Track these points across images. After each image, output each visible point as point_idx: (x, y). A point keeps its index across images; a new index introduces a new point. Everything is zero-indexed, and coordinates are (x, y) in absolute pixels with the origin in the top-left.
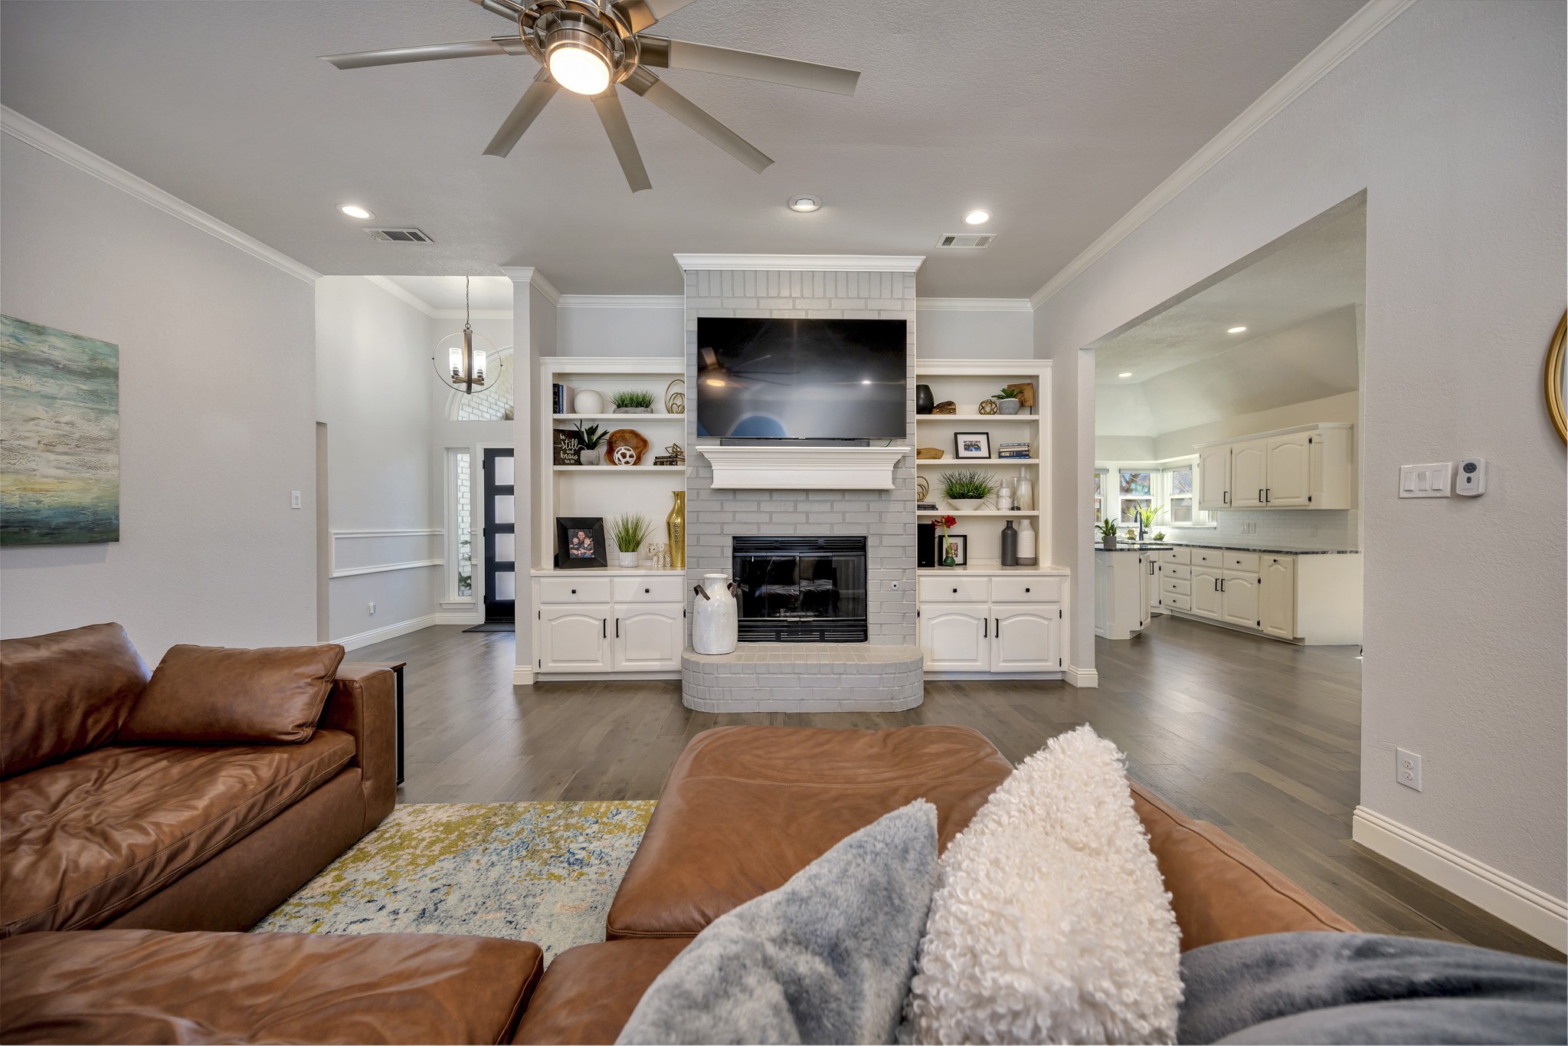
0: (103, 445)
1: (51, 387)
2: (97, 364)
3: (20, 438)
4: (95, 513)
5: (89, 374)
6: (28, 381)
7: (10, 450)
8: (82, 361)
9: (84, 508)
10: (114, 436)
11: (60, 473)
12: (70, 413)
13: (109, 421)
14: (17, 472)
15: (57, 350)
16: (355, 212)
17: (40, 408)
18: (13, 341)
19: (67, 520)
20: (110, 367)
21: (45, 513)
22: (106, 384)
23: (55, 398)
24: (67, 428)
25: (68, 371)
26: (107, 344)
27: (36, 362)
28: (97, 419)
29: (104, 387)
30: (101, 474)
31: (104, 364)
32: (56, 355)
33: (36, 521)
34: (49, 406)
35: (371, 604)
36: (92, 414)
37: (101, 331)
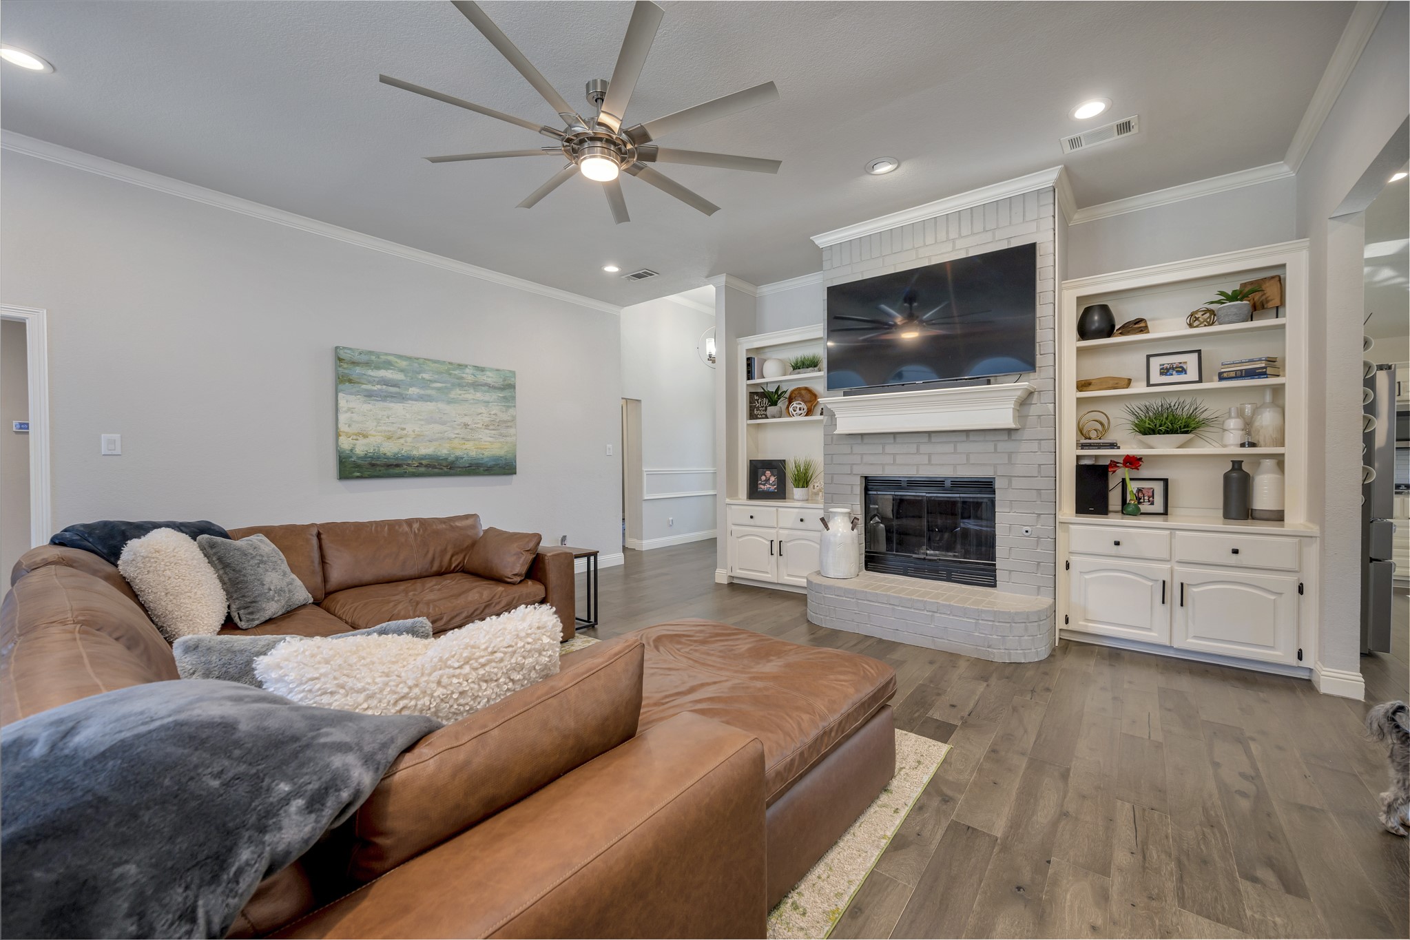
0: (509, 424)
1: (487, 397)
2: (506, 382)
3: (476, 423)
4: (506, 459)
5: (502, 389)
6: (479, 395)
7: (471, 429)
8: (500, 382)
9: (501, 457)
10: (514, 419)
11: (491, 439)
12: (495, 409)
13: (511, 411)
14: (474, 440)
15: (489, 378)
16: (611, 269)
17: (483, 408)
18: (473, 376)
19: (494, 463)
20: (512, 383)
21: (486, 460)
22: (510, 392)
23: (489, 402)
24: (494, 416)
25: (494, 388)
26: (510, 371)
27: (481, 385)
28: (506, 411)
29: (510, 394)
30: (508, 439)
31: (509, 382)
32: (489, 381)
33: (482, 464)
34: (487, 406)
35: (671, 519)
36: (504, 409)
37: (506, 365)
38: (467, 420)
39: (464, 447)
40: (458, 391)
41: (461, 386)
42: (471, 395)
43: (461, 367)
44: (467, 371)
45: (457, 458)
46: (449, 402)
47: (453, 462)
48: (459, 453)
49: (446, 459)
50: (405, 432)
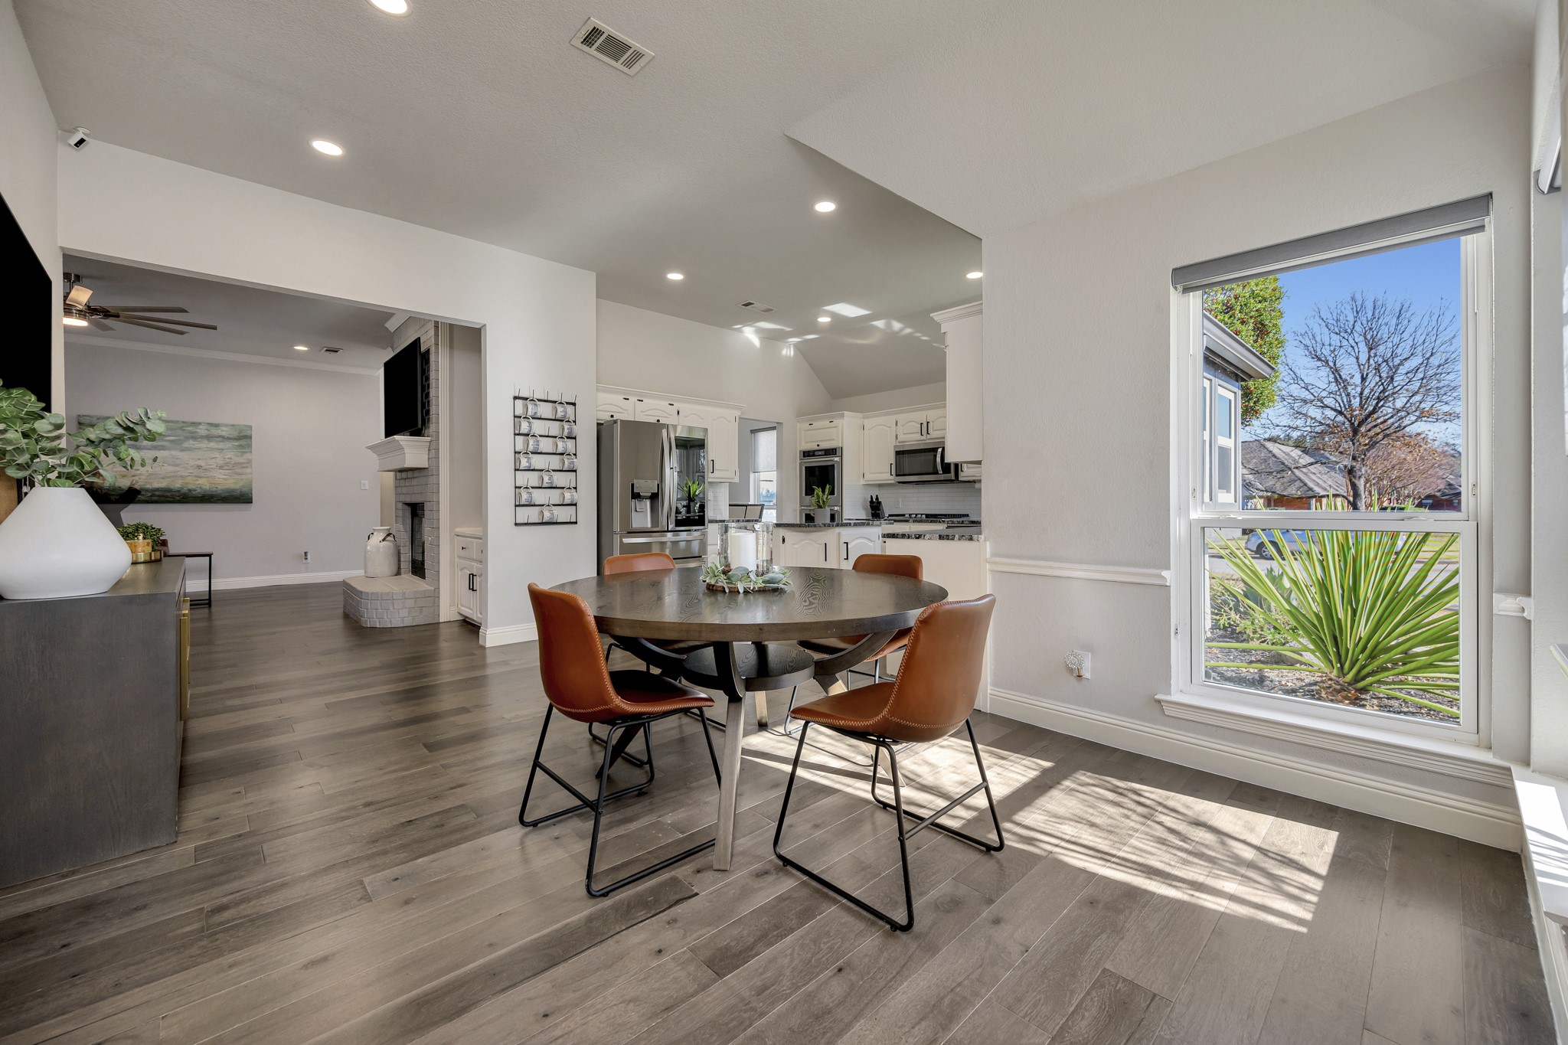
0: (245, 465)
1: (221, 445)
2: (242, 434)
3: (209, 465)
4: (241, 492)
5: (239, 438)
6: (212, 445)
7: (205, 469)
8: (235, 434)
9: (236, 490)
10: (250, 461)
11: (225, 476)
12: (230, 455)
13: (248, 456)
14: (208, 477)
15: (224, 431)
16: (301, 348)
17: (217, 454)
18: (207, 430)
19: (228, 494)
20: (248, 434)
21: (219, 492)
22: (246, 441)
23: (223, 449)
24: (229, 460)
25: (229, 439)
26: (246, 426)
27: (216, 437)
28: (242, 456)
29: (245, 443)
30: (244, 476)
31: (245, 434)
32: (224, 434)
33: (215, 494)
34: (221, 452)
36: (239, 454)
37: (241, 421)
38: (199, 463)
39: (197, 482)
40: (191, 442)
41: (194, 438)
42: (204, 444)
43: (194, 424)
44: (201, 427)
45: (190, 490)
46: (182, 451)
47: (185, 494)
48: (191, 487)
49: (179, 491)
50: (139, 472)
